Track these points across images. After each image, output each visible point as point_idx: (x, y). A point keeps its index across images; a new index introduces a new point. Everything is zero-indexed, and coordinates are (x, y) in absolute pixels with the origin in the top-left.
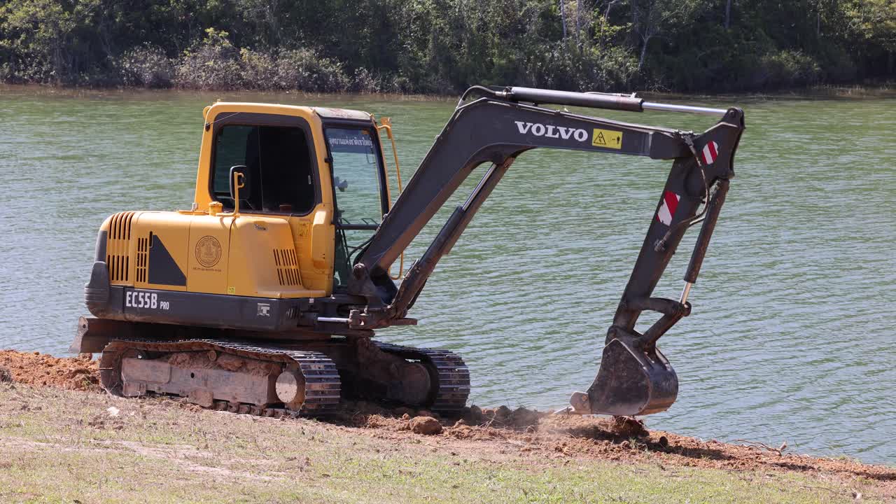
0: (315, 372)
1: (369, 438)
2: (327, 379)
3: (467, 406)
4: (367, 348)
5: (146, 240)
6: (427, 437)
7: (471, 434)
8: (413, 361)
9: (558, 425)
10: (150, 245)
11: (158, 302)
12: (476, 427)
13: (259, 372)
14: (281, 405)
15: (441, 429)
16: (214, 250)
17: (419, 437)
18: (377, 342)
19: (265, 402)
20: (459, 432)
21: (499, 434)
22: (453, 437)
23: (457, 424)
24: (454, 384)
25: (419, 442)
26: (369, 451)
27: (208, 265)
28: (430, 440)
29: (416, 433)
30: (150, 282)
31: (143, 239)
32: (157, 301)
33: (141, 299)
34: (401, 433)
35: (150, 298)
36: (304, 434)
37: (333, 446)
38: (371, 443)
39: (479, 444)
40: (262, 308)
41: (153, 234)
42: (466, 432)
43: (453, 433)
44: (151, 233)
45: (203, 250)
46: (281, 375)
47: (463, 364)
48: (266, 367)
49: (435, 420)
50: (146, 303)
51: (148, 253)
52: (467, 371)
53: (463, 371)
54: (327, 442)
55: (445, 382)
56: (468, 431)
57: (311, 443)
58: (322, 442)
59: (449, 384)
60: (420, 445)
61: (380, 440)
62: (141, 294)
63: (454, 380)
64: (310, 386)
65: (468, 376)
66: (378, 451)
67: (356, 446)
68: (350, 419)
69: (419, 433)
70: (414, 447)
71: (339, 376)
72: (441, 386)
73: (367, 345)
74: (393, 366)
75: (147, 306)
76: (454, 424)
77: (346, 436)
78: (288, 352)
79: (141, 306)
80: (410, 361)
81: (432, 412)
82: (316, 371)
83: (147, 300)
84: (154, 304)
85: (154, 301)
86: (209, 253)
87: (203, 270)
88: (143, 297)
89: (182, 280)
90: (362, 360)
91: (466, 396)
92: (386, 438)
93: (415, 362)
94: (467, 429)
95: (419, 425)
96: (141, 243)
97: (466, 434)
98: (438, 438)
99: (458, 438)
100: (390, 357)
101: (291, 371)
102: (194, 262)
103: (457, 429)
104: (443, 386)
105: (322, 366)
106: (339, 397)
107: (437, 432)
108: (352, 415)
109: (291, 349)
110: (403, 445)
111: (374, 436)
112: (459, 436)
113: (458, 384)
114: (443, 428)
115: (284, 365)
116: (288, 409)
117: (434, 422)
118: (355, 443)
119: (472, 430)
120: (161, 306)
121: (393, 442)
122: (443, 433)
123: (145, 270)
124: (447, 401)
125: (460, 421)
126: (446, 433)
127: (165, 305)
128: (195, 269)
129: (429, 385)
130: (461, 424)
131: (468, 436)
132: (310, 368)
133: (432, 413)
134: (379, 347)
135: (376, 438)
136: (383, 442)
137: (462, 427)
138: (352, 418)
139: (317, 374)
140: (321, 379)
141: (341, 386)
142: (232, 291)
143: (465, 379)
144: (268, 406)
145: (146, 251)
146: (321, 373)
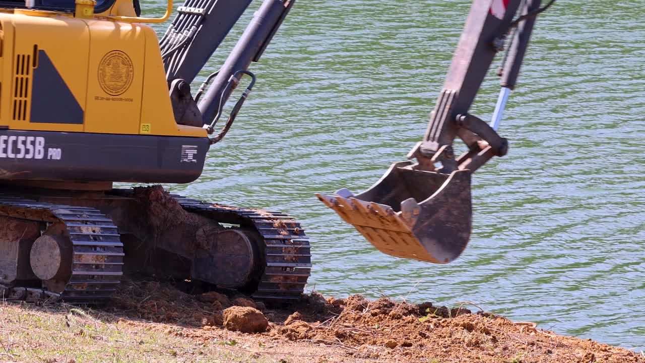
0: (87, 237)
1: (162, 335)
2: (104, 248)
3: (305, 292)
4: (164, 205)
5: (29, 56)
6: (246, 336)
7: (310, 334)
8: (230, 226)
9: (435, 324)
10: (34, 65)
11: (46, 149)
12: (318, 324)
13: (6, 234)
14: (37, 283)
15: (267, 325)
16: (124, 71)
17: (233, 335)
18: (179, 196)
19: (13, 279)
20: (292, 331)
21: (350, 336)
22: (284, 338)
23: (290, 318)
24: (287, 261)
25: (234, 343)
26: (161, 354)
27: (115, 93)
28: (250, 343)
29: (230, 330)
30: (32, 120)
31: (24, 56)
32: (44, 148)
33: (20, 146)
34: (208, 330)
35: (33, 143)
36: (68, 325)
37: (109, 344)
38: (165, 342)
39: (322, 349)
40: (187, 151)
41: (39, 48)
42: (302, 331)
43: (284, 332)
44: (36, 47)
45: (109, 71)
46: (38, 240)
47: (301, 233)
48: (16, 227)
49: (257, 311)
50: (27, 151)
51: (30, 77)
52: (308, 243)
53: (300, 243)
54: (101, 338)
55: (274, 259)
56: (305, 329)
57: (78, 339)
58: (94, 338)
59: (280, 262)
60: (236, 347)
61: (178, 338)
62: (22, 138)
63: (287, 256)
64: (80, 256)
65: (307, 250)
66: (175, 354)
67: (143, 346)
68: (136, 307)
69: (234, 330)
70: (227, 350)
71: (121, 244)
72: (269, 264)
73: (163, 200)
74: (200, 232)
75: (29, 156)
76: (285, 319)
77: (130, 331)
78: (49, 206)
79: (20, 156)
80: (225, 225)
81: (255, 300)
82: (88, 235)
83: (30, 146)
84: (39, 153)
85: (40, 147)
86: (117, 76)
87: (108, 99)
88: (24, 143)
89: (77, 115)
90: (155, 221)
91: (304, 280)
92: (187, 336)
93: (233, 227)
94: (305, 326)
95: (235, 319)
96: (20, 63)
97: (302, 334)
98: (262, 339)
99: (291, 339)
100: (197, 218)
101: (54, 236)
102: (96, 89)
103: (290, 327)
104: (272, 264)
105: (97, 228)
106: (121, 273)
107: (260, 329)
108: (138, 301)
109: (55, 202)
110: (211, 347)
111: (170, 332)
112: (292, 337)
113: (294, 262)
114: (270, 324)
115: (42, 225)
116: (46, 289)
117: (257, 314)
118: (141, 342)
119: (311, 328)
120: (49, 154)
121: (198, 341)
122: (269, 331)
123: (25, 102)
124: (276, 285)
125: (295, 315)
126: (273, 331)
127: (55, 154)
128: (97, 98)
129: (252, 261)
130: (295, 318)
131: (306, 337)
132: (81, 230)
133: (255, 302)
134: (180, 204)
135: (173, 335)
136: (183, 341)
137: (297, 323)
138: (139, 305)
139: (89, 240)
140: (95, 247)
141: (124, 259)
142: (146, 129)
143: (303, 254)
144: (17, 283)
145: (27, 73)
146: (96, 238)
